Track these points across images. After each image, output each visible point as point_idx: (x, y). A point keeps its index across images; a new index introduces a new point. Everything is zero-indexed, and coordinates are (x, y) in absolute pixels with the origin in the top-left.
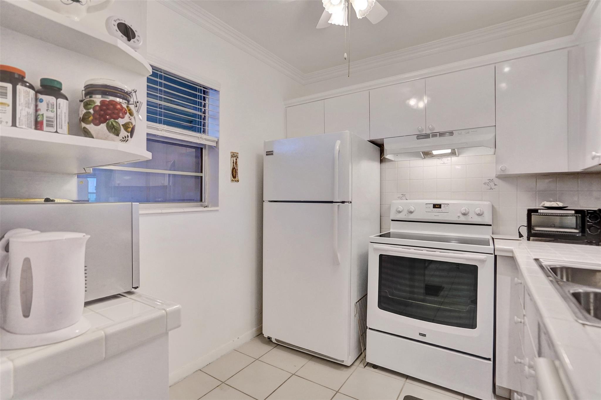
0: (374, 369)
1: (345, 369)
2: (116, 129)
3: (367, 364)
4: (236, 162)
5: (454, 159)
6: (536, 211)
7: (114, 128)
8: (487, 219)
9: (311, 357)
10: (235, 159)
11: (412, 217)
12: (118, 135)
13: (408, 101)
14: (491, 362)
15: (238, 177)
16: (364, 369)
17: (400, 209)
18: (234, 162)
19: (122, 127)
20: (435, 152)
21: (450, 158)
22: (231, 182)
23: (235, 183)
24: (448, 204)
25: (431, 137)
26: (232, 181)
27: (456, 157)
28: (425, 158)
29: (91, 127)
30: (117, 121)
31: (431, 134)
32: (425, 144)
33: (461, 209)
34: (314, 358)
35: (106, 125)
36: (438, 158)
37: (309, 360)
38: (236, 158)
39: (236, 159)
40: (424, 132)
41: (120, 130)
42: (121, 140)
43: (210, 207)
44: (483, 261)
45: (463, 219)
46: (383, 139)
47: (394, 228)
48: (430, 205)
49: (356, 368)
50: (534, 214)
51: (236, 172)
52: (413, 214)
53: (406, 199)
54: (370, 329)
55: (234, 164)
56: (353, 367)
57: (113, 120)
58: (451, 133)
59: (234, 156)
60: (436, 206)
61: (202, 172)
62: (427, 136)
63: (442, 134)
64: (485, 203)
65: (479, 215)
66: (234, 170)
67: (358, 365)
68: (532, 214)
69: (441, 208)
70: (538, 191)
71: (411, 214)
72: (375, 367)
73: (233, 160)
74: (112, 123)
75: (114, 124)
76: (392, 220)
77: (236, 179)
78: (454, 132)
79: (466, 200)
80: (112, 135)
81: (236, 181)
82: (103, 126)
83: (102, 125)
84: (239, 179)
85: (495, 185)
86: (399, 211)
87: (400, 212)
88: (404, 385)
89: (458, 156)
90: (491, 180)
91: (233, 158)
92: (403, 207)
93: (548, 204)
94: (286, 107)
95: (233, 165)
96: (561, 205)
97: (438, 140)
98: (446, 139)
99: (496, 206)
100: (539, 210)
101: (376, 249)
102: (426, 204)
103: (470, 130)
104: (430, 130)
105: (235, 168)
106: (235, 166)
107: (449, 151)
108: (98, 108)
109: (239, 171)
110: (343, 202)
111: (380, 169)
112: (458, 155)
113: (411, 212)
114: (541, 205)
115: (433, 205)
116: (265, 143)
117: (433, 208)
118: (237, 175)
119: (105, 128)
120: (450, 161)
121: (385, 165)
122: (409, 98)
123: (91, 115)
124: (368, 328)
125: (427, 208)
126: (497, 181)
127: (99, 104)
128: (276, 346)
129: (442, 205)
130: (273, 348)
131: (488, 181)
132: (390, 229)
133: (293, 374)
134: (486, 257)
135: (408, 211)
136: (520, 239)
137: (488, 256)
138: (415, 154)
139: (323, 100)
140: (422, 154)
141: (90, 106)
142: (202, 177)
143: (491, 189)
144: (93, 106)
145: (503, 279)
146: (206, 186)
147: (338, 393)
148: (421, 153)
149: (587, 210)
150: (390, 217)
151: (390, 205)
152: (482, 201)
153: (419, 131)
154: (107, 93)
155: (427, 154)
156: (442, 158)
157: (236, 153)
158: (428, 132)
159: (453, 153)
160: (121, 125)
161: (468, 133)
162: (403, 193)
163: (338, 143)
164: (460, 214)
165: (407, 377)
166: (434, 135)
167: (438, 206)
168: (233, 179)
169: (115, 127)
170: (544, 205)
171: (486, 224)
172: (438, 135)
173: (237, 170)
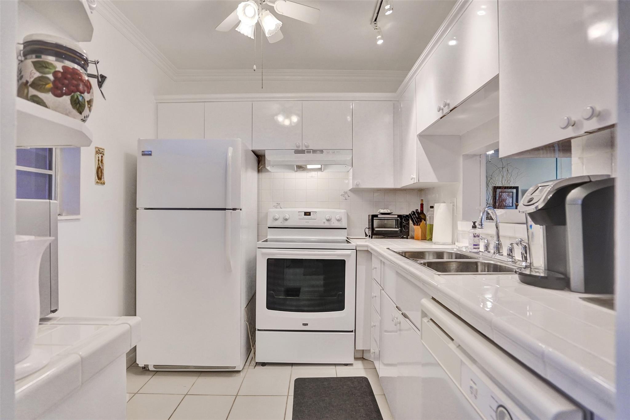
0: (264, 367)
1: (237, 375)
2: (80, 106)
3: (256, 364)
4: (102, 160)
5: (319, 173)
6: (376, 216)
7: (79, 104)
8: (344, 224)
9: (199, 374)
10: (100, 155)
11: (287, 224)
12: (81, 113)
13: (275, 117)
14: (354, 333)
15: (104, 178)
16: (254, 369)
17: (277, 216)
18: (99, 159)
19: (86, 103)
20: (309, 167)
21: (317, 172)
22: (95, 184)
23: (100, 187)
24: (316, 212)
25: (306, 153)
26: (97, 183)
27: (321, 172)
28: (297, 171)
29: (48, 97)
30: (83, 95)
31: (306, 150)
32: (300, 159)
33: (326, 216)
34: (202, 374)
35: (70, 98)
36: (308, 172)
37: (198, 377)
38: (102, 155)
39: (102, 157)
40: (301, 148)
41: (85, 107)
42: (82, 119)
43: (63, 215)
44: (349, 256)
45: (327, 225)
46: (265, 150)
47: (272, 235)
48: (302, 213)
49: (247, 371)
50: (375, 218)
51: (102, 173)
52: (288, 221)
53: (281, 208)
54: (258, 330)
55: (100, 162)
56: (245, 370)
57: (79, 93)
58: (322, 151)
59: (99, 152)
60: (307, 214)
61: (50, 169)
62: (302, 152)
63: (314, 151)
64: (343, 211)
65: (338, 220)
66: (100, 170)
67: (248, 368)
68: (374, 218)
69: (310, 215)
70: (375, 202)
71: (285, 221)
72: (264, 364)
73: (98, 157)
74: (77, 97)
75: (80, 98)
76: (269, 228)
77: (101, 181)
78: (324, 150)
79: (329, 208)
80: (75, 112)
81: (101, 183)
82: (66, 99)
83: (64, 97)
84: (105, 181)
85: (349, 196)
86: (276, 218)
87: (276, 220)
88: (291, 371)
89: (323, 172)
90: (346, 193)
91: (98, 154)
92: (279, 216)
93: (382, 211)
94: (156, 103)
95: (99, 164)
96: (389, 212)
97: (311, 156)
98: (318, 156)
99: (349, 214)
100: (378, 215)
101: (263, 254)
102: (299, 212)
103: (336, 151)
104: (306, 147)
105: (100, 167)
106: (100, 165)
107: (319, 166)
108: (60, 75)
109: (106, 172)
110: (234, 209)
111: (258, 179)
112: (323, 170)
113: (286, 220)
114: (378, 211)
115: (305, 213)
116: (139, 141)
117: (305, 215)
118: (103, 176)
119: (69, 102)
120: (317, 175)
121: (263, 175)
122: (277, 115)
123: (49, 82)
124: (257, 330)
125: (299, 215)
126: (350, 193)
127: (62, 71)
128: (155, 374)
129: (311, 213)
130: (152, 376)
131: (344, 193)
132: (267, 236)
133: (186, 395)
134: (351, 252)
135: (283, 218)
136: (366, 238)
137: (353, 251)
138: (289, 167)
139: (204, 103)
140: (296, 168)
141: (47, 70)
142: (50, 176)
143: (346, 199)
144: (53, 71)
145: (362, 269)
146: (57, 188)
147: (237, 397)
148: (295, 166)
149: (403, 215)
150: (267, 224)
151: (267, 213)
152: (340, 209)
153: (297, 147)
154: (63, 55)
155: (301, 168)
156: (311, 172)
157: (101, 149)
158: (304, 148)
159: (320, 169)
160: (86, 101)
161: (334, 153)
162: (278, 202)
163: (230, 150)
164: (325, 221)
165: (292, 364)
166: (309, 152)
167: (309, 214)
168: (98, 181)
169: (81, 103)
170: (380, 211)
171: (343, 228)
172: (312, 152)
173: (103, 170)
